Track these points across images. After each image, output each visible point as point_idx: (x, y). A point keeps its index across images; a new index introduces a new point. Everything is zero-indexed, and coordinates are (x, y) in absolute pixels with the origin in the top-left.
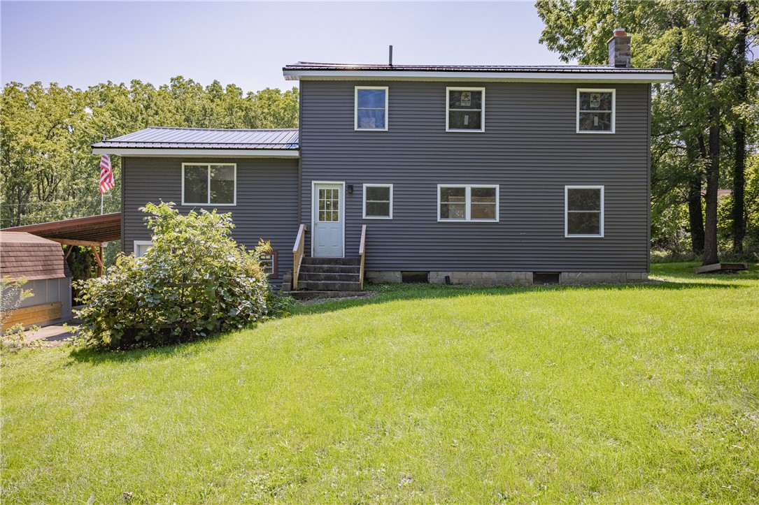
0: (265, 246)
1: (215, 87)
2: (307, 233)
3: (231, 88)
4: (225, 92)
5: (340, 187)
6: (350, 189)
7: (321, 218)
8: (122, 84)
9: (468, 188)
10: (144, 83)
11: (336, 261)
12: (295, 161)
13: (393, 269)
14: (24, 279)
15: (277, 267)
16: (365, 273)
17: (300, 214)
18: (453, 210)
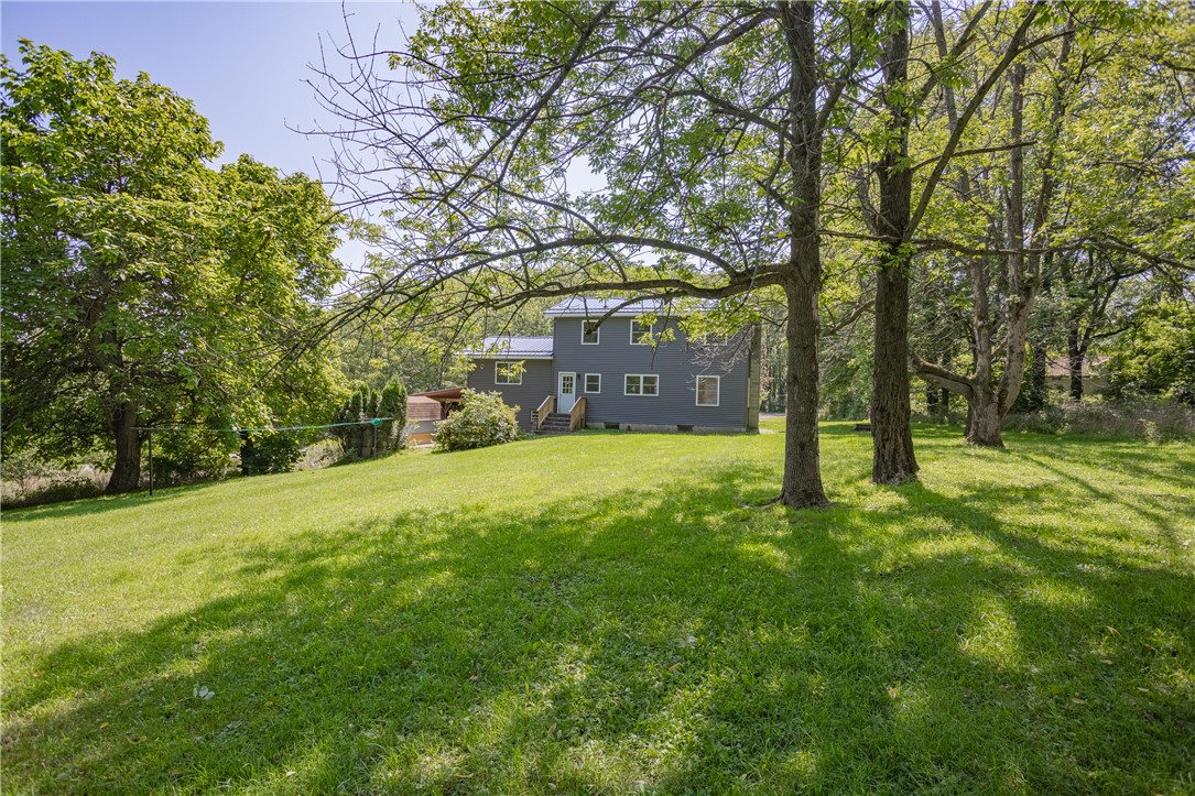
0: (518, 408)
2: (556, 400)
5: (574, 375)
6: (578, 376)
7: (563, 392)
9: (642, 376)
12: (551, 361)
13: (601, 421)
14: (417, 420)
15: (525, 416)
16: (585, 423)
17: (554, 390)
18: (634, 389)
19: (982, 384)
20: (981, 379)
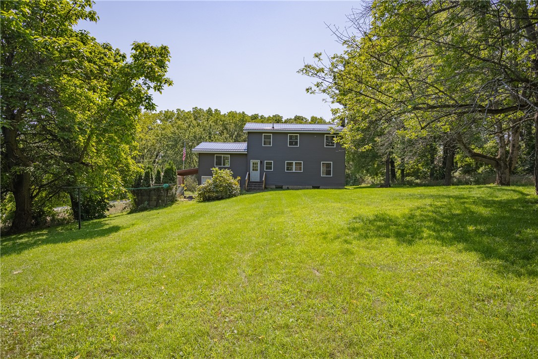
0: (239, 178)
1: (210, 110)
2: (249, 174)
3: (216, 110)
4: (213, 112)
5: (259, 162)
6: (261, 162)
7: (253, 170)
8: (173, 111)
9: (294, 162)
10: (182, 110)
11: (257, 182)
12: (246, 154)
13: (273, 185)
15: (242, 183)
16: (265, 186)
17: (248, 169)
18: (290, 168)
19: (503, 160)
20: (502, 158)
